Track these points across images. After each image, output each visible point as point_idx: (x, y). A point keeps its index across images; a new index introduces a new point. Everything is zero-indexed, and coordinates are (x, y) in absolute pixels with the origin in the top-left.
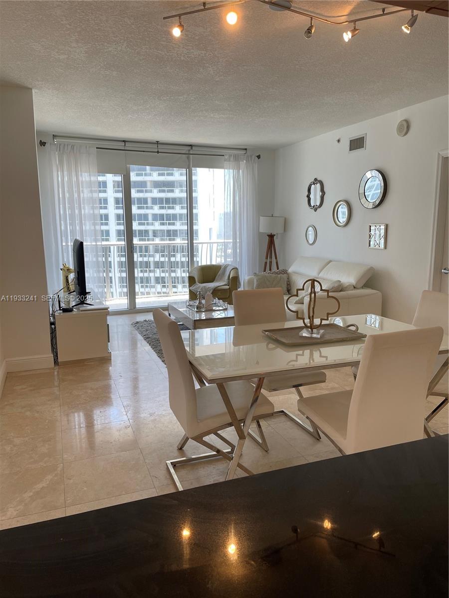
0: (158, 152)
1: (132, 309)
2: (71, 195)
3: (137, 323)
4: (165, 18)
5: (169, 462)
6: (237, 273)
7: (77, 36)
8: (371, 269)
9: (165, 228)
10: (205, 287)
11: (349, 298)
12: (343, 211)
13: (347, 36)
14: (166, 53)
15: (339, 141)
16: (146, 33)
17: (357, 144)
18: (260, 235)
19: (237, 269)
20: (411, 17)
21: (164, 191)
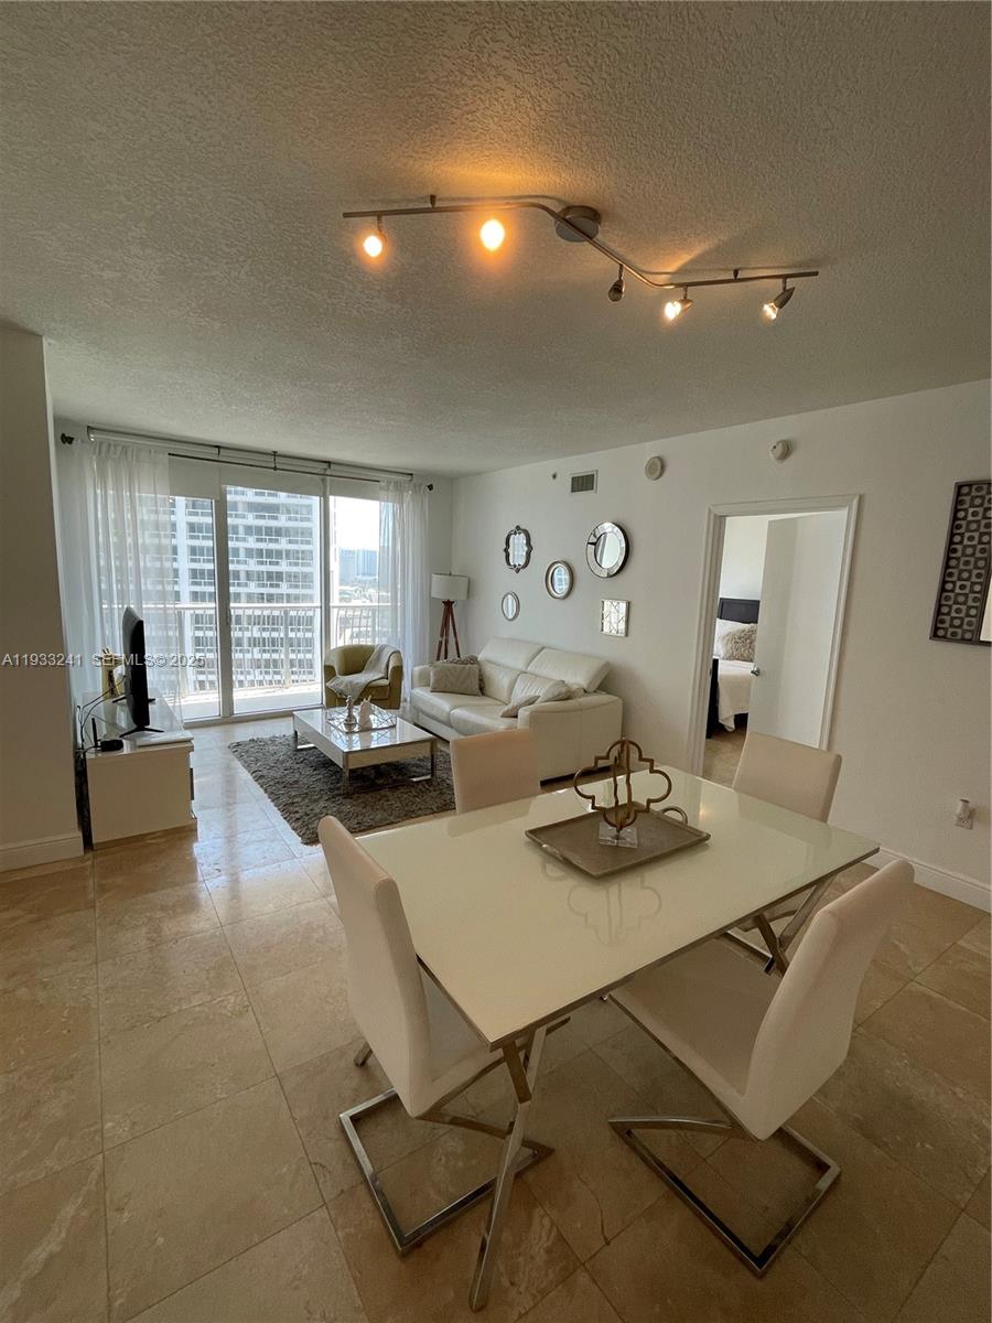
0: (275, 469)
1: (228, 718)
2: (122, 538)
3: (238, 744)
4: (346, 215)
5: (345, 1116)
6: (401, 660)
7: (144, 230)
8: (607, 665)
9: (264, 568)
10: (351, 682)
11: (581, 709)
12: (562, 576)
13: (672, 310)
14: (326, 297)
15: (554, 476)
16: (295, 248)
17: (583, 483)
18: (432, 600)
19: (399, 652)
20: (782, 291)
21: (263, 517)
